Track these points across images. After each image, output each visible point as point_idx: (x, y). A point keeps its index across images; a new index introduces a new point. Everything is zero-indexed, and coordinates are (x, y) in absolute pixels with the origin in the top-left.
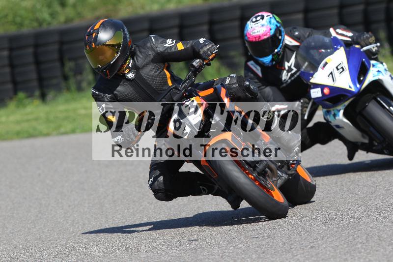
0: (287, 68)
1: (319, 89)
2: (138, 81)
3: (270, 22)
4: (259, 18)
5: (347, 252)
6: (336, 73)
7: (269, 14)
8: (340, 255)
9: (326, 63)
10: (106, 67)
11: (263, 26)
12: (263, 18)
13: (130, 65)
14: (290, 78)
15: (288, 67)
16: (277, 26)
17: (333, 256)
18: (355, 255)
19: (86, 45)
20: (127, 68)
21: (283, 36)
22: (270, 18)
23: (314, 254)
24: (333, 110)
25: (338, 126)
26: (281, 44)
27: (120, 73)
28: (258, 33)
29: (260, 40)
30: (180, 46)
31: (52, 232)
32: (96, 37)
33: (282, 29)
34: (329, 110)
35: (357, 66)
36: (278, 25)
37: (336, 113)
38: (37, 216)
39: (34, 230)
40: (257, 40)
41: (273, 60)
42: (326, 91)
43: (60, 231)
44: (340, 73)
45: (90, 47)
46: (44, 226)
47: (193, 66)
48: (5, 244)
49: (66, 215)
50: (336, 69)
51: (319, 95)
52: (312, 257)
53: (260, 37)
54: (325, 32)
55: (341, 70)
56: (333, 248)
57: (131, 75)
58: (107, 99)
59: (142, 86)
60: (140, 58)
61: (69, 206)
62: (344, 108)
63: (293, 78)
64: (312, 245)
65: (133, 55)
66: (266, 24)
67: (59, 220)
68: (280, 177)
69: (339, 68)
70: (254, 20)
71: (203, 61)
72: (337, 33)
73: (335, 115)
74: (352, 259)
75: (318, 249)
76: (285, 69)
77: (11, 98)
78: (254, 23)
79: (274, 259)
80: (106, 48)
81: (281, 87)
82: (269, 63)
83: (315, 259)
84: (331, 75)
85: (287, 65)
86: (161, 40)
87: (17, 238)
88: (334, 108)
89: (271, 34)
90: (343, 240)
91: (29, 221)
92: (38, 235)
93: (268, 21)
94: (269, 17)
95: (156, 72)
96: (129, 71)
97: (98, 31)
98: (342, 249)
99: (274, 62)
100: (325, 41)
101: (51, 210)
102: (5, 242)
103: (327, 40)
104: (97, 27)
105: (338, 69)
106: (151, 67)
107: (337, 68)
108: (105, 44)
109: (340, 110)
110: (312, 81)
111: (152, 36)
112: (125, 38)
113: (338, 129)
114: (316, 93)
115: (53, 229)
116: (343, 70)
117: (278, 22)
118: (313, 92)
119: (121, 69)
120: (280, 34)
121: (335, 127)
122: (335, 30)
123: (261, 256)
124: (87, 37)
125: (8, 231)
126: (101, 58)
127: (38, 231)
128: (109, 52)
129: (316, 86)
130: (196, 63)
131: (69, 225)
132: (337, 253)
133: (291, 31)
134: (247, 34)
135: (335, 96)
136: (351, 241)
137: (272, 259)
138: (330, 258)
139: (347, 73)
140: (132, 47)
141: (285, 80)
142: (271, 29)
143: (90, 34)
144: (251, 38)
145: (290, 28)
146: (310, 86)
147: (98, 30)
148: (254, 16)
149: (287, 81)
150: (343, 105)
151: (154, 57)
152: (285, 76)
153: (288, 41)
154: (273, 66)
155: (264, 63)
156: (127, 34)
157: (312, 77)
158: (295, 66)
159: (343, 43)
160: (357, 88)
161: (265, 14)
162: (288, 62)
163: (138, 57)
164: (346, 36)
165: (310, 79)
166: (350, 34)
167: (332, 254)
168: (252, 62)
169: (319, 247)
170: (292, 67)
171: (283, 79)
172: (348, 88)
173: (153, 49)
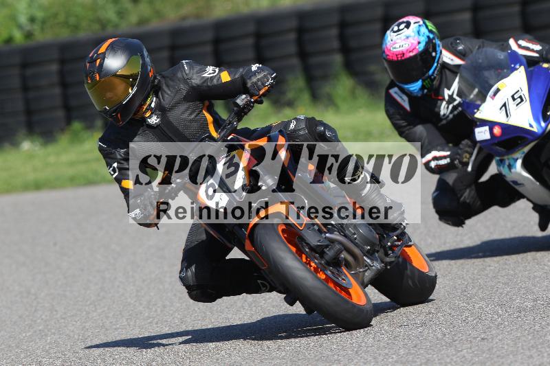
0: (447, 97)
1: (487, 128)
2: (165, 129)
3: (419, 32)
4: (402, 26)
5: (532, 346)
6: (511, 105)
7: (418, 19)
8: (522, 351)
9: (498, 90)
10: (116, 110)
11: (408, 37)
12: (408, 25)
13: (153, 105)
14: (452, 112)
15: (449, 96)
16: (428, 37)
17: (512, 352)
18: (543, 350)
19: (87, 77)
20: (147, 109)
21: (438, 52)
22: (420, 25)
23: (485, 349)
24: (508, 159)
25: (515, 183)
26: (436, 64)
27: (138, 117)
28: (401, 49)
29: (403, 58)
30: (225, 77)
31: (120, 316)
32: (101, 64)
33: (438, 42)
34: (502, 158)
35: (542, 95)
36: (431, 36)
37: (512, 163)
38: (99, 295)
39: (95, 314)
40: (399, 59)
41: (423, 87)
42: (497, 131)
43: (130, 315)
44: (517, 105)
45: (93, 78)
46: (108, 309)
47: (237, 105)
48: (54, 334)
49: (139, 294)
50: (511, 99)
51: (487, 136)
52: (484, 353)
53: (404, 54)
54: (503, 45)
55: (519, 100)
56: (513, 341)
57: (154, 120)
58: (121, 156)
59: (170, 135)
60: (168, 94)
61: (144, 281)
62: (523, 155)
63: (456, 112)
64: (483, 336)
65: (156, 90)
66: (412, 34)
67: (129, 300)
68: (368, 267)
69: (516, 97)
70: (396, 28)
71: (251, 98)
72: (520, 46)
73: (510, 167)
74: (539, 355)
75: (492, 342)
76: (444, 99)
77: (63, 130)
78: (396, 34)
79: (430, 356)
80: (117, 81)
81: (439, 125)
82: (418, 92)
83: (488, 356)
84: (504, 108)
85: (447, 93)
86: (197, 68)
87: (70, 325)
88: (510, 156)
89: (420, 50)
90: (526, 330)
91: (87, 302)
92: (100, 321)
93: (416, 30)
94: (417, 25)
95: (191, 114)
96: (152, 113)
97: (103, 56)
98: (525, 341)
99: (426, 91)
100: (499, 57)
101: (118, 286)
102: (53, 331)
103: (501, 56)
104: (102, 49)
105: (514, 99)
106: (182, 107)
107: (513, 97)
108: (115, 75)
109: (517, 159)
110: (478, 115)
111: (184, 62)
112: (144, 66)
113: (517, 187)
114: (482, 134)
115: (121, 314)
116: (522, 100)
117: (430, 31)
118: (478, 133)
119: (138, 111)
120: (435, 50)
121: (511, 183)
122: (516, 41)
123: (412, 351)
124: (88, 65)
125: (59, 316)
126: (109, 95)
127: (99, 315)
128: (120, 86)
129: (483, 123)
130: (242, 100)
131: (144, 308)
132: (518, 347)
133: (451, 44)
134: (386, 50)
135: (511, 138)
136: (537, 331)
137: (427, 356)
138: (508, 355)
139: (526, 105)
140: (155, 78)
141: (444, 115)
142: (419, 43)
143: (93, 61)
144: (391, 55)
145: (451, 40)
146: (476, 122)
147: (104, 54)
148: (396, 23)
149: (448, 116)
150: (521, 151)
151: (187, 93)
152: (444, 109)
153: (448, 57)
154: (423, 95)
155: (411, 92)
156: (148, 60)
157: (478, 110)
158: (458, 95)
159: (524, 60)
160: (541, 126)
161: (412, 19)
162: (449, 89)
163: (163, 92)
164: (533, 50)
165: (475, 113)
166: (538, 47)
167: (510, 349)
168: (396, 89)
169: (492, 339)
170: (455, 96)
171: (442, 113)
172: (528, 127)
173: (185, 81)
